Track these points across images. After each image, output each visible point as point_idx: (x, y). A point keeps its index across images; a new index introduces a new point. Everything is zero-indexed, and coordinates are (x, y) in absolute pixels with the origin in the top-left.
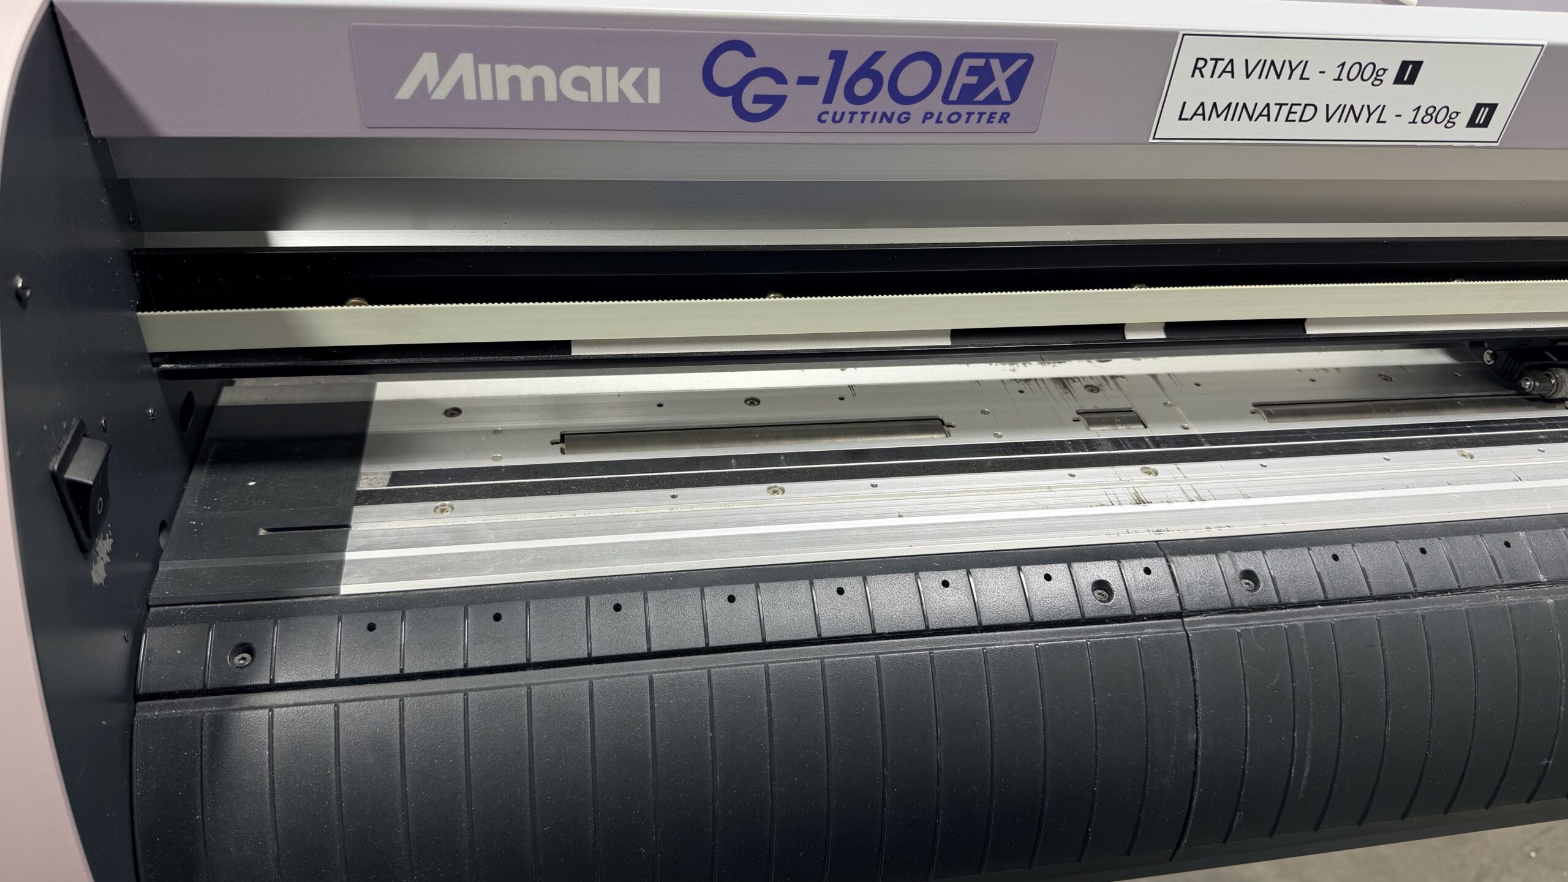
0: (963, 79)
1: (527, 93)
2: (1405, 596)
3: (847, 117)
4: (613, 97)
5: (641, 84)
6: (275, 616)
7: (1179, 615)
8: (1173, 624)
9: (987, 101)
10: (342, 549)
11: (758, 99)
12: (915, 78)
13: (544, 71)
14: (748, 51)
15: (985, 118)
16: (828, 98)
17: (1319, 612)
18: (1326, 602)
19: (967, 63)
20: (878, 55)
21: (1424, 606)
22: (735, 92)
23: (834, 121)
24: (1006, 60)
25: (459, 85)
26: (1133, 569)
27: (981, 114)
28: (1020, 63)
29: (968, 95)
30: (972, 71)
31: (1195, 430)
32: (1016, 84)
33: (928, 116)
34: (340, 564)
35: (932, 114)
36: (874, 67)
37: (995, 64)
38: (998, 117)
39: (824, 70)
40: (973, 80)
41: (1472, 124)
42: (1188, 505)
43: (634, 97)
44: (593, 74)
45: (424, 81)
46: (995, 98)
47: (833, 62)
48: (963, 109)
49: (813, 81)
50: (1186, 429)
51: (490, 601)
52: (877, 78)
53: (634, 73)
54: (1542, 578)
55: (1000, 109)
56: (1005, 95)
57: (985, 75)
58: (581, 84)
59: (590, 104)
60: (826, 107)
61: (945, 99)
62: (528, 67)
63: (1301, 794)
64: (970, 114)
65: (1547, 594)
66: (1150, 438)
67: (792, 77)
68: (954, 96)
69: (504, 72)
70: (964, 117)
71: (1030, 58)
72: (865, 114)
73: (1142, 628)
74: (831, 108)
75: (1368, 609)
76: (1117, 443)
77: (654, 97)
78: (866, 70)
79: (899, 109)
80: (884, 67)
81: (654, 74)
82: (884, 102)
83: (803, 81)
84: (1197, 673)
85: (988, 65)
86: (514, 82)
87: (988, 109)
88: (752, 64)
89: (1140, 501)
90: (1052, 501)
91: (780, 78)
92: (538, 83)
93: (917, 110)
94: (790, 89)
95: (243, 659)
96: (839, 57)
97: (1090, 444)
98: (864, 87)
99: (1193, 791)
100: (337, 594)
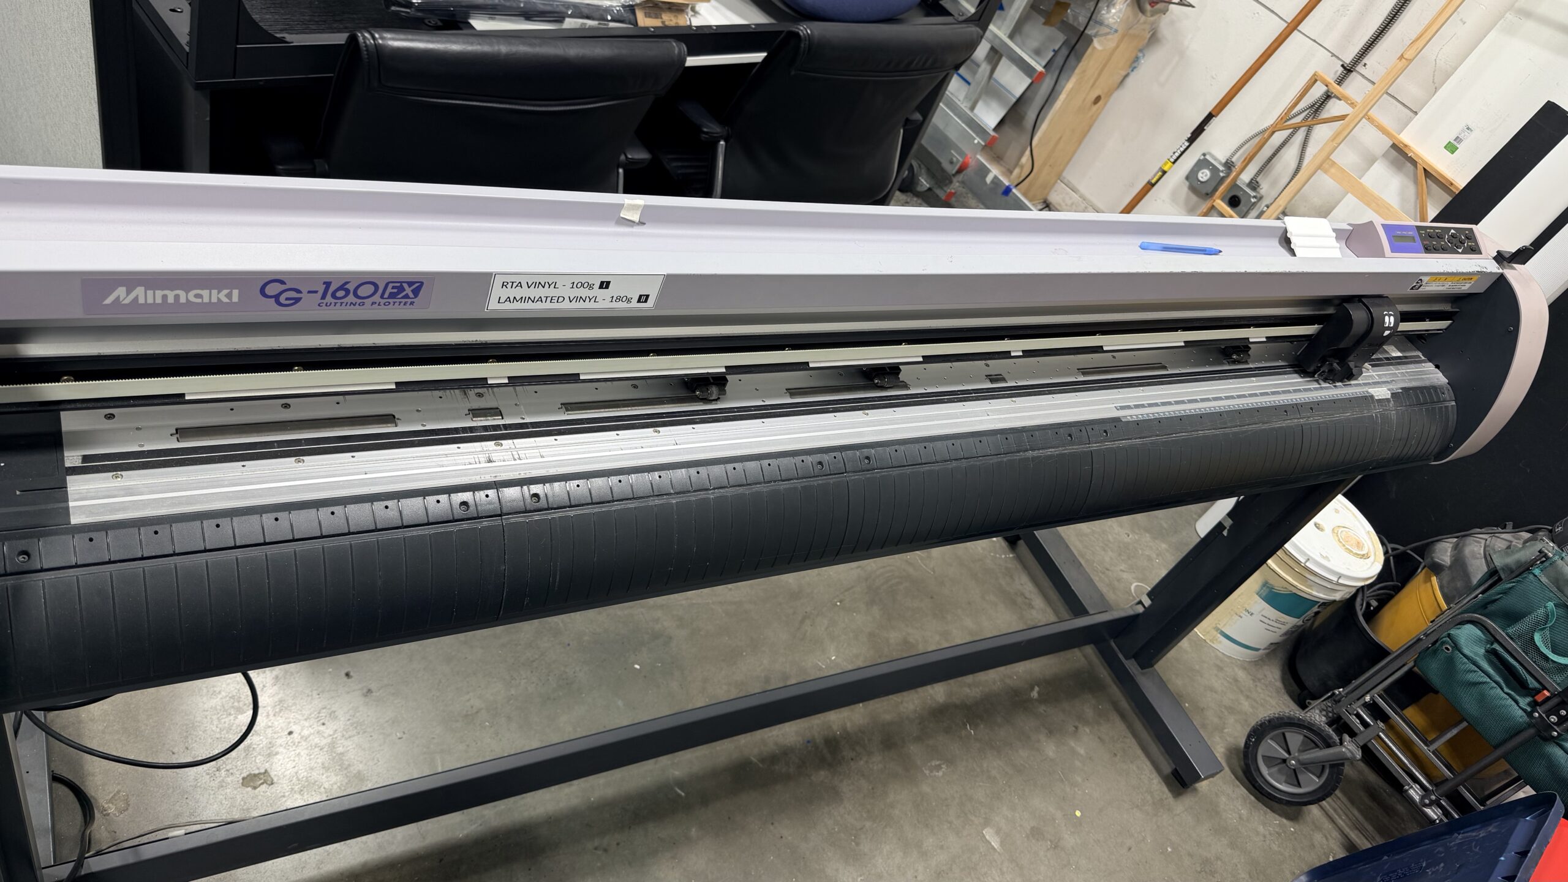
0: (389, 290)
1: (171, 300)
2: (609, 502)
3: (333, 304)
4: (214, 300)
5: (229, 296)
6: (39, 536)
7: (500, 515)
8: (497, 520)
9: (402, 298)
10: (66, 500)
11: (287, 299)
12: (366, 290)
13: (182, 294)
14: (282, 282)
15: (402, 304)
16: (324, 297)
17: (567, 511)
18: (571, 506)
19: (391, 285)
20: (347, 283)
21: (617, 506)
22: (276, 298)
23: (326, 305)
24: (410, 284)
25: (137, 298)
26: (481, 495)
27: (400, 302)
28: (417, 285)
29: (392, 296)
30: (393, 288)
31: (528, 420)
32: (416, 292)
33: (373, 303)
34: (68, 508)
35: (376, 303)
36: (346, 287)
37: (405, 285)
38: (409, 303)
39: (321, 289)
40: (395, 290)
41: (639, 301)
42: (513, 462)
43: (225, 300)
44: (205, 293)
45: (118, 297)
46: (407, 296)
47: (325, 286)
48: (391, 301)
49: (316, 292)
50: (524, 419)
51: (152, 525)
52: (348, 292)
53: (225, 292)
54: (672, 491)
55: (409, 301)
56: (411, 295)
57: (401, 289)
58: (197, 296)
59: (203, 303)
60: (322, 301)
61: (382, 297)
62: (172, 291)
63: (556, 589)
64: (394, 303)
65: (673, 498)
66: (503, 425)
67: (304, 290)
68: (386, 295)
69: (159, 293)
70: (392, 304)
71: (422, 283)
72: (342, 303)
73: (482, 522)
74: (325, 301)
75: (592, 508)
76: (486, 428)
77: (235, 299)
78: (341, 288)
79: (359, 301)
80: (351, 287)
81: (236, 293)
82: (351, 298)
83: (309, 292)
84: (506, 541)
85: (401, 285)
86: (165, 297)
87: (404, 300)
88: (284, 287)
89: (490, 461)
90: (445, 463)
91: (298, 291)
92: (177, 297)
93: (368, 302)
94: (304, 295)
95: (24, 558)
96: (328, 284)
97: (471, 429)
98: (340, 294)
99: (503, 591)
100: (70, 524)
